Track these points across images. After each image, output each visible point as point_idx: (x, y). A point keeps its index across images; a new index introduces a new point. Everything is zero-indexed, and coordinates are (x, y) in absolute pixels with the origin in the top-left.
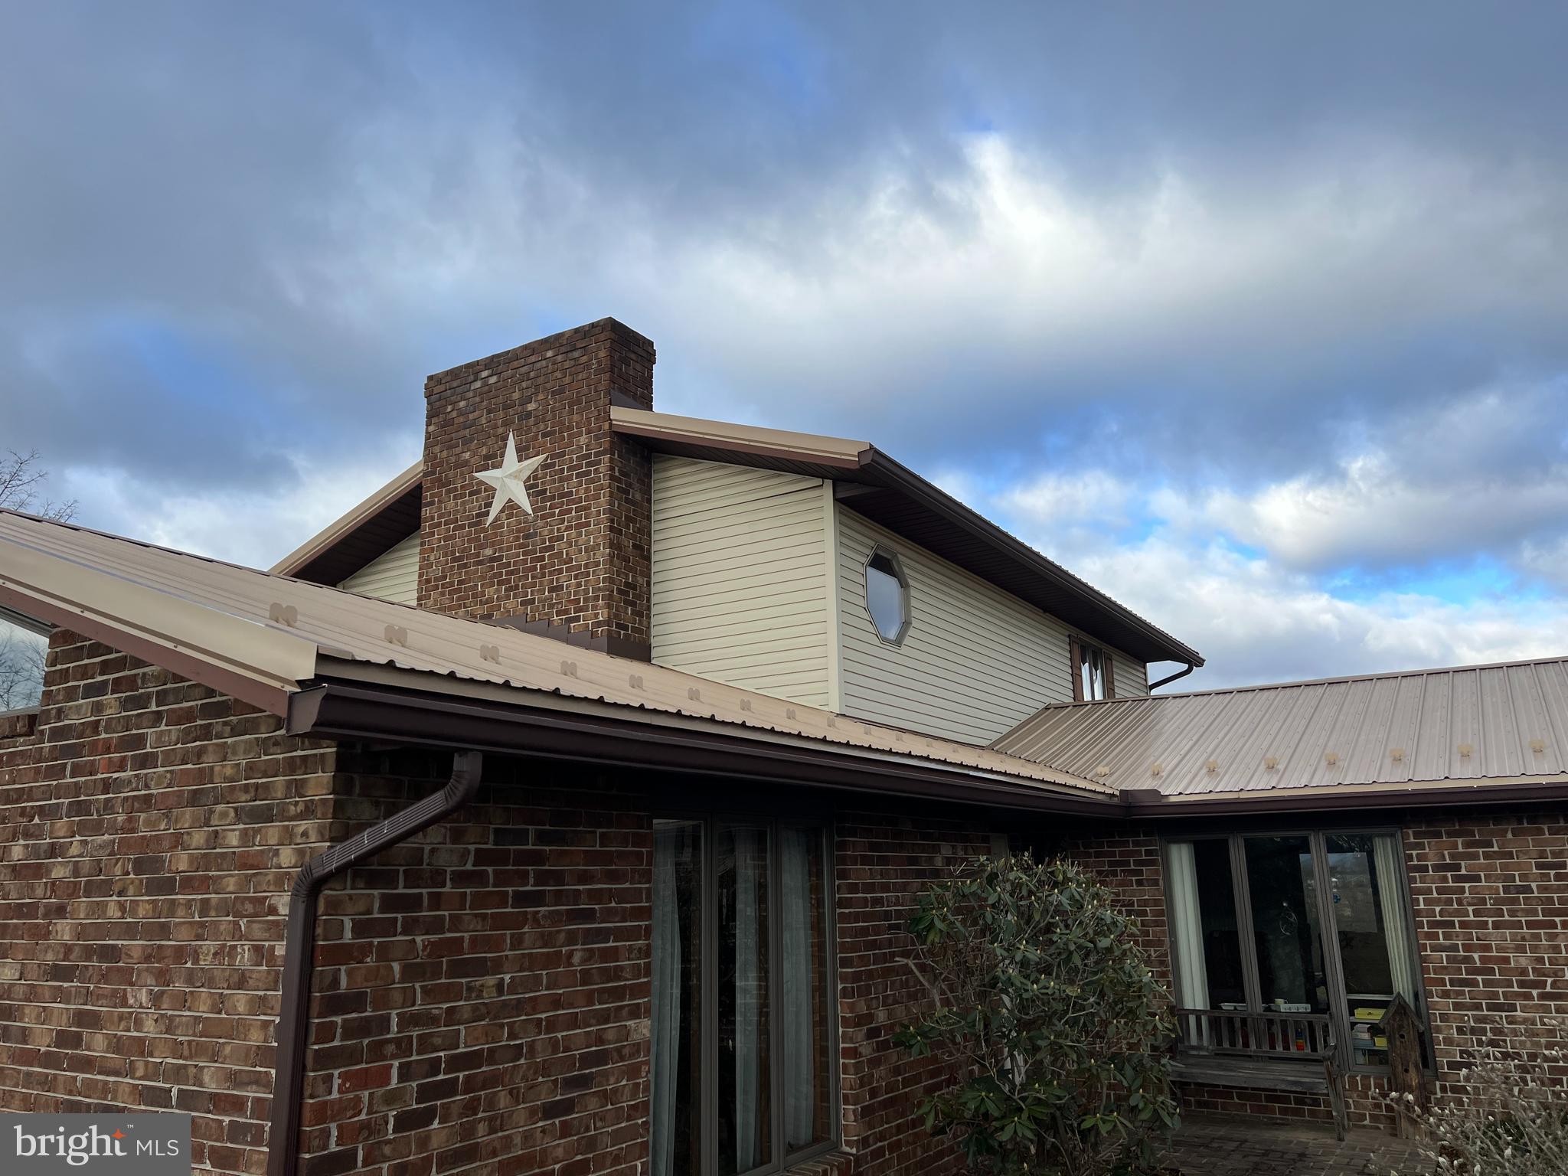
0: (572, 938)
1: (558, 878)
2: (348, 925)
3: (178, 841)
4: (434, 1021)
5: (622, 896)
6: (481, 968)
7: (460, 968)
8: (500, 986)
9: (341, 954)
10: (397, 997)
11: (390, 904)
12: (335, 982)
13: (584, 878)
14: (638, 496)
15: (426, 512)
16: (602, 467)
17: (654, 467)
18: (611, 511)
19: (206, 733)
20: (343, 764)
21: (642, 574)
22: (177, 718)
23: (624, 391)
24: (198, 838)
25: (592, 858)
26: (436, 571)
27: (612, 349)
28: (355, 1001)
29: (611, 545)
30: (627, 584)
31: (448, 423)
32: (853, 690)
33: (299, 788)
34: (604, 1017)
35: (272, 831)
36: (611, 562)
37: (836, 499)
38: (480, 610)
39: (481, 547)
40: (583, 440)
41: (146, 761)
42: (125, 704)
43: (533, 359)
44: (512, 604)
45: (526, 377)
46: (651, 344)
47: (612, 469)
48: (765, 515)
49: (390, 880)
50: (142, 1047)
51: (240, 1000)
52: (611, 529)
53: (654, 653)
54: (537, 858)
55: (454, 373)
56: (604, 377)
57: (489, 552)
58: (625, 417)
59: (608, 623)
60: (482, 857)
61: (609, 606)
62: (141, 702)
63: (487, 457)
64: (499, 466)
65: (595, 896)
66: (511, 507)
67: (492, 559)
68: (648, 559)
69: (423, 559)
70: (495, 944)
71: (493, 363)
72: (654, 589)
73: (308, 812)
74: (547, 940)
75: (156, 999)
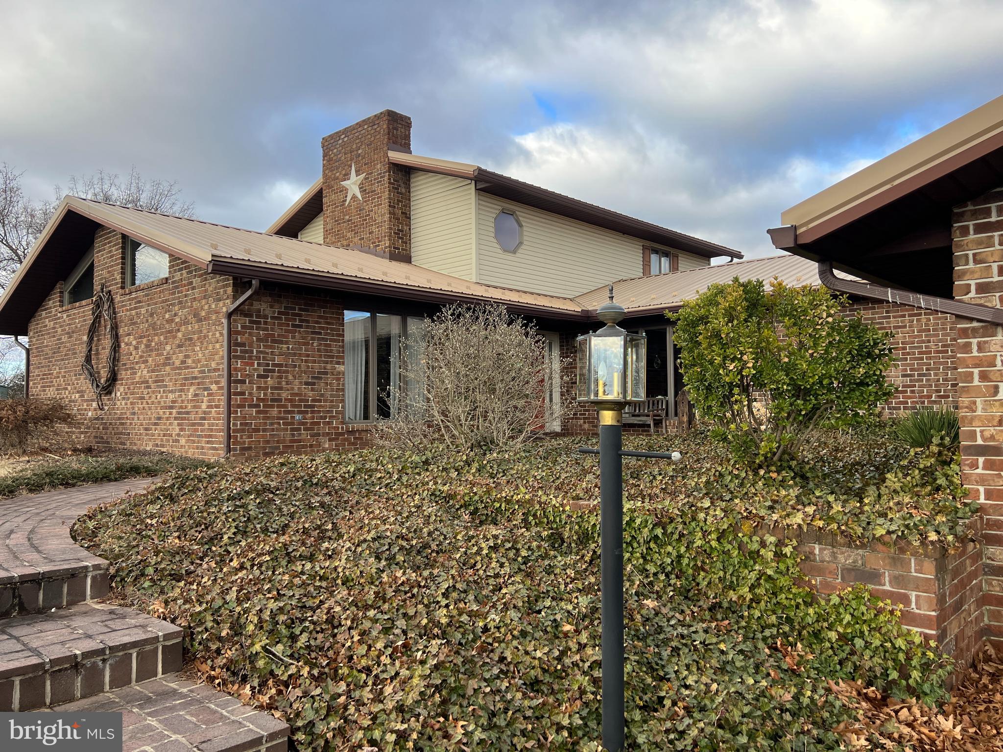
0: (313, 339)
1: (308, 321)
2: (239, 326)
3: (202, 309)
4: (267, 353)
5: (332, 330)
6: (281, 342)
7: (274, 341)
8: (288, 348)
9: (238, 333)
10: (255, 346)
11: (251, 322)
12: (237, 339)
13: (317, 322)
14: (403, 190)
15: (324, 200)
16: (386, 178)
17: (412, 176)
18: (389, 198)
19: (206, 279)
20: (234, 285)
21: (406, 225)
22: (200, 276)
23: (394, 143)
24: (206, 307)
25: (320, 317)
26: (329, 227)
27: (389, 124)
28: (243, 345)
29: (390, 213)
30: (399, 230)
31: (330, 160)
32: (482, 272)
33: (225, 292)
34: (327, 363)
35: (221, 304)
36: (390, 221)
37: (476, 189)
38: (345, 243)
39: (344, 215)
40: (379, 166)
41: (194, 288)
42: (188, 273)
43: (360, 129)
44: (356, 240)
45: (357, 138)
46: (409, 119)
47: (389, 179)
48: (451, 197)
49: (251, 316)
50: (199, 361)
51: (218, 346)
52: (390, 206)
53: (413, 259)
54: (300, 315)
55: (331, 136)
56: (386, 137)
57: (347, 217)
58: (397, 156)
59: (390, 247)
60: (279, 313)
61: (390, 240)
62: (191, 272)
63: (345, 175)
64: (349, 179)
65: (323, 328)
66: (354, 197)
67: (349, 221)
68: (410, 218)
69: (325, 221)
70: (287, 337)
71: (345, 131)
72: (412, 232)
73: (228, 298)
74: (303, 338)
75: (201, 348)
